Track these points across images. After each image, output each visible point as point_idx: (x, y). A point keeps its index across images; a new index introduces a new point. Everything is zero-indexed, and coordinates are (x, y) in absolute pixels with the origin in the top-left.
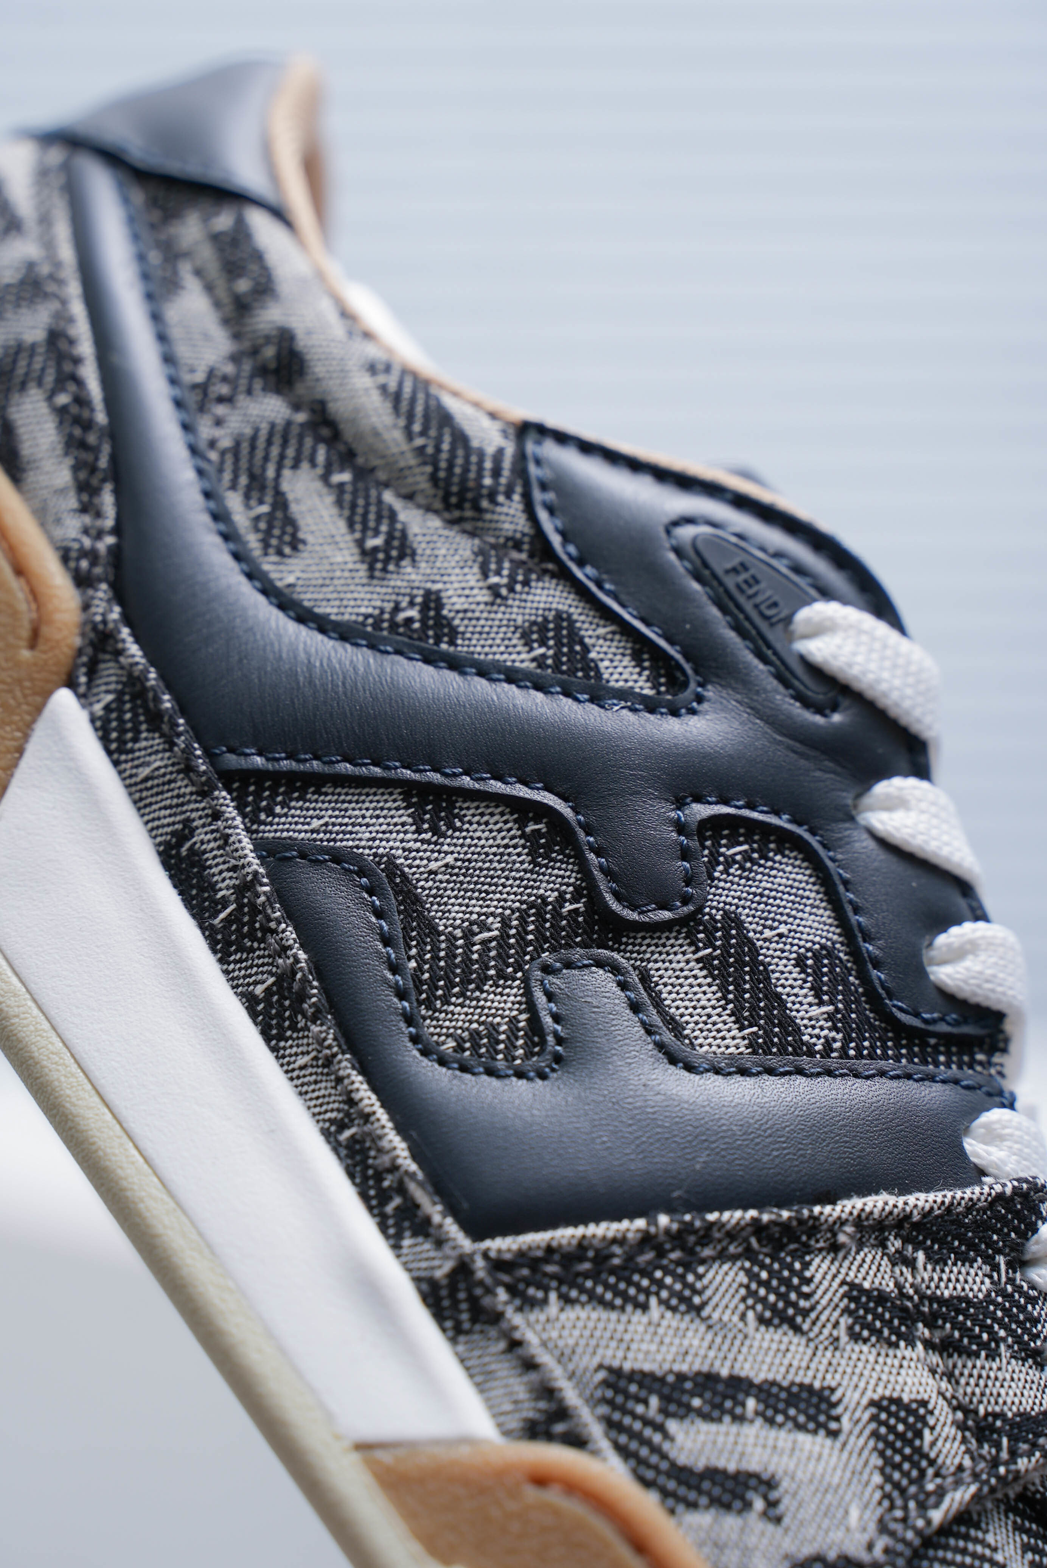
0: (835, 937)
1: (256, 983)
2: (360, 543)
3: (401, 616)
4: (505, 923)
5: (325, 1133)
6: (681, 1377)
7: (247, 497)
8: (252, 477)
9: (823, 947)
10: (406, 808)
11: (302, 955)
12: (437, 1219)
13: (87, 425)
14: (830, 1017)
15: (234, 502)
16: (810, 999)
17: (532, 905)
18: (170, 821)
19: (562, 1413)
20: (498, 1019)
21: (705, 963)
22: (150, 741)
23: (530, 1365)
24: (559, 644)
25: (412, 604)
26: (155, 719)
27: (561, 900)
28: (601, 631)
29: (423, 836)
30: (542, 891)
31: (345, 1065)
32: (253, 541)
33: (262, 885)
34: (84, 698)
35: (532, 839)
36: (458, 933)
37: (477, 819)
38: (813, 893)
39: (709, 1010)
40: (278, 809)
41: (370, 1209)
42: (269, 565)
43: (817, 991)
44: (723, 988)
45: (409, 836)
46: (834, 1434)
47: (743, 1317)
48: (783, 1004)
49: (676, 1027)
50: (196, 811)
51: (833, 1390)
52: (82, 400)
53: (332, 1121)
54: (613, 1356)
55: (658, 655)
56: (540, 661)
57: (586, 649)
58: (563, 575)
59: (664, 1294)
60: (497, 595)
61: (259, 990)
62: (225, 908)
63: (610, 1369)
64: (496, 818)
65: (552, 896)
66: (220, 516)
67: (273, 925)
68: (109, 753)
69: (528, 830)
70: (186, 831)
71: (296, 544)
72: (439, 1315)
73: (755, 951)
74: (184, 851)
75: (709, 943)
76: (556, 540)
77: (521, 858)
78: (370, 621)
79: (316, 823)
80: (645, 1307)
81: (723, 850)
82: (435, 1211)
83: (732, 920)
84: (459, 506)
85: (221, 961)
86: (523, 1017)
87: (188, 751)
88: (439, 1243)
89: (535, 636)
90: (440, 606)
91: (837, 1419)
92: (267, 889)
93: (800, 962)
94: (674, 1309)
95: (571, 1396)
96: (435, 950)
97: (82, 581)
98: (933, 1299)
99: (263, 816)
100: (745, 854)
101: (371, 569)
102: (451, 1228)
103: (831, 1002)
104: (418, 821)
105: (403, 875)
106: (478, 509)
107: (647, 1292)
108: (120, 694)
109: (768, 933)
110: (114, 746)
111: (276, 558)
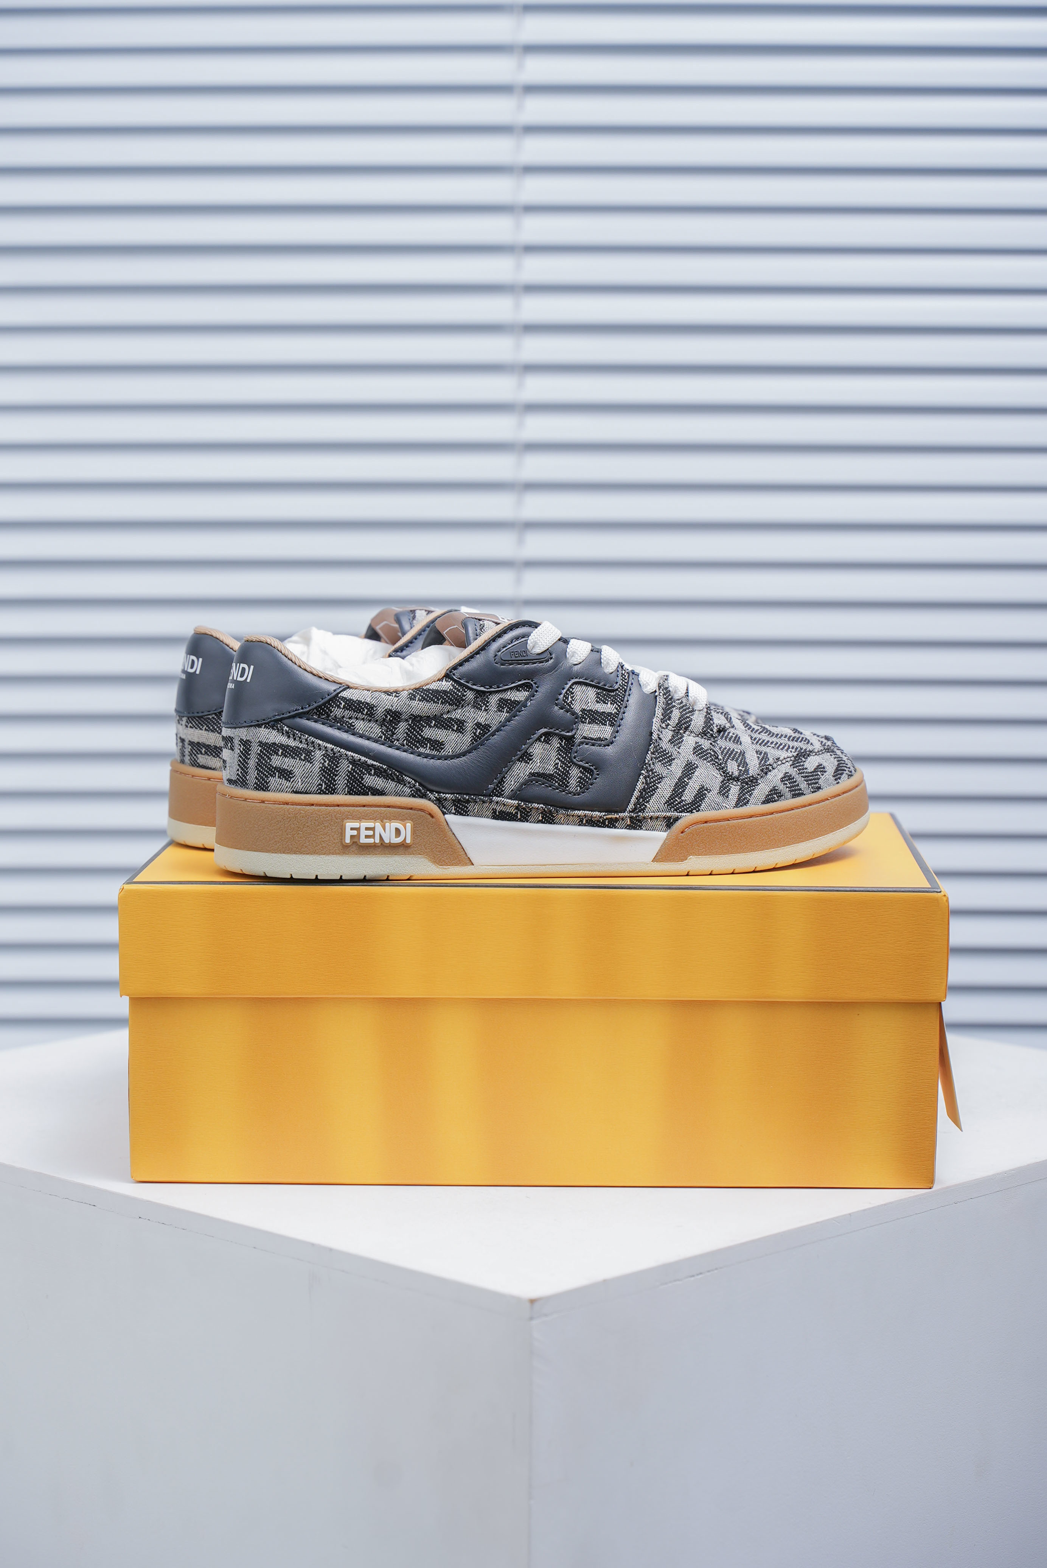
0: (595, 690)
1: (538, 818)
2: (453, 730)
3: (477, 734)
4: (559, 759)
5: (580, 825)
6: (674, 790)
7: (422, 747)
8: (418, 742)
9: (596, 694)
10: (522, 762)
11: (541, 805)
12: (618, 816)
13: (385, 771)
14: (611, 704)
15: (422, 750)
16: (606, 705)
17: (558, 751)
18: (489, 813)
19: (669, 818)
20: (579, 775)
21: (589, 723)
22: (470, 806)
23: (657, 818)
24: (506, 705)
25: (476, 729)
26: (468, 801)
27: (560, 744)
28: (509, 694)
29: (530, 763)
30: (556, 747)
31: (570, 812)
32: (434, 753)
33: (521, 804)
34: (450, 813)
35: (547, 742)
36: (555, 770)
37: (533, 749)
38: (584, 688)
39: (599, 729)
40: (503, 789)
41: (603, 827)
42: (443, 753)
43: (604, 703)
44: (596, 723)
45: (528, 766)
46: (697, 767)
47: (668, 769)
48: (604, 712)
49: (599, 739)
50: (493, 806)
51: (688, 761)
52: (376, 769)
53: (579, 822)
54: (663, 801)
55: (520, 686)
56: (507, 712)
57: (510, 700)
58: (491, 693)
59: (657, 782)
60: (487, 710)
61: (540, 818)
62: (518, 814)
63: (666, 803)
64: (536, 745)
65: (559, 745)
66: (427, 756)
67: (531, 807)
68: (465, 815)
69: (542, 741)
70: (494, 811)
71: (442, 744)
72: (635, 828)
73: (591, 710)
74: (497, 814)
75: (586, 719)
76: (482, 689)
77: (547, 746)
78: (473, 741)
79: (513, 783)
80: (657, 787)
81: (568, 702)
82: (616, 816)
83: (583, 710)
84: (460, 704)
85: (527, 822)
86: (581, 769)
87: (480, 799)
88: (623, 819)
89: (501, 709)
90: (481, 724)
91: (695, 764)
92: (523, 803)
93: (598, 702)
94: (660, 782)
95: (669, 814)
96: (557, 778)
97: (423, 796)
98: (677, 725)
99: (502, 793)
100: (572, 697)
101: (461, 732)
102: (621, 815)
103: (608, 701)
104: (526, 762)
105: (536, 773)
106: (463, 700)
107: (654, 785)
108: (454, 805)
109: (589, 705)
110: (464, 813)
111: (443, 751)
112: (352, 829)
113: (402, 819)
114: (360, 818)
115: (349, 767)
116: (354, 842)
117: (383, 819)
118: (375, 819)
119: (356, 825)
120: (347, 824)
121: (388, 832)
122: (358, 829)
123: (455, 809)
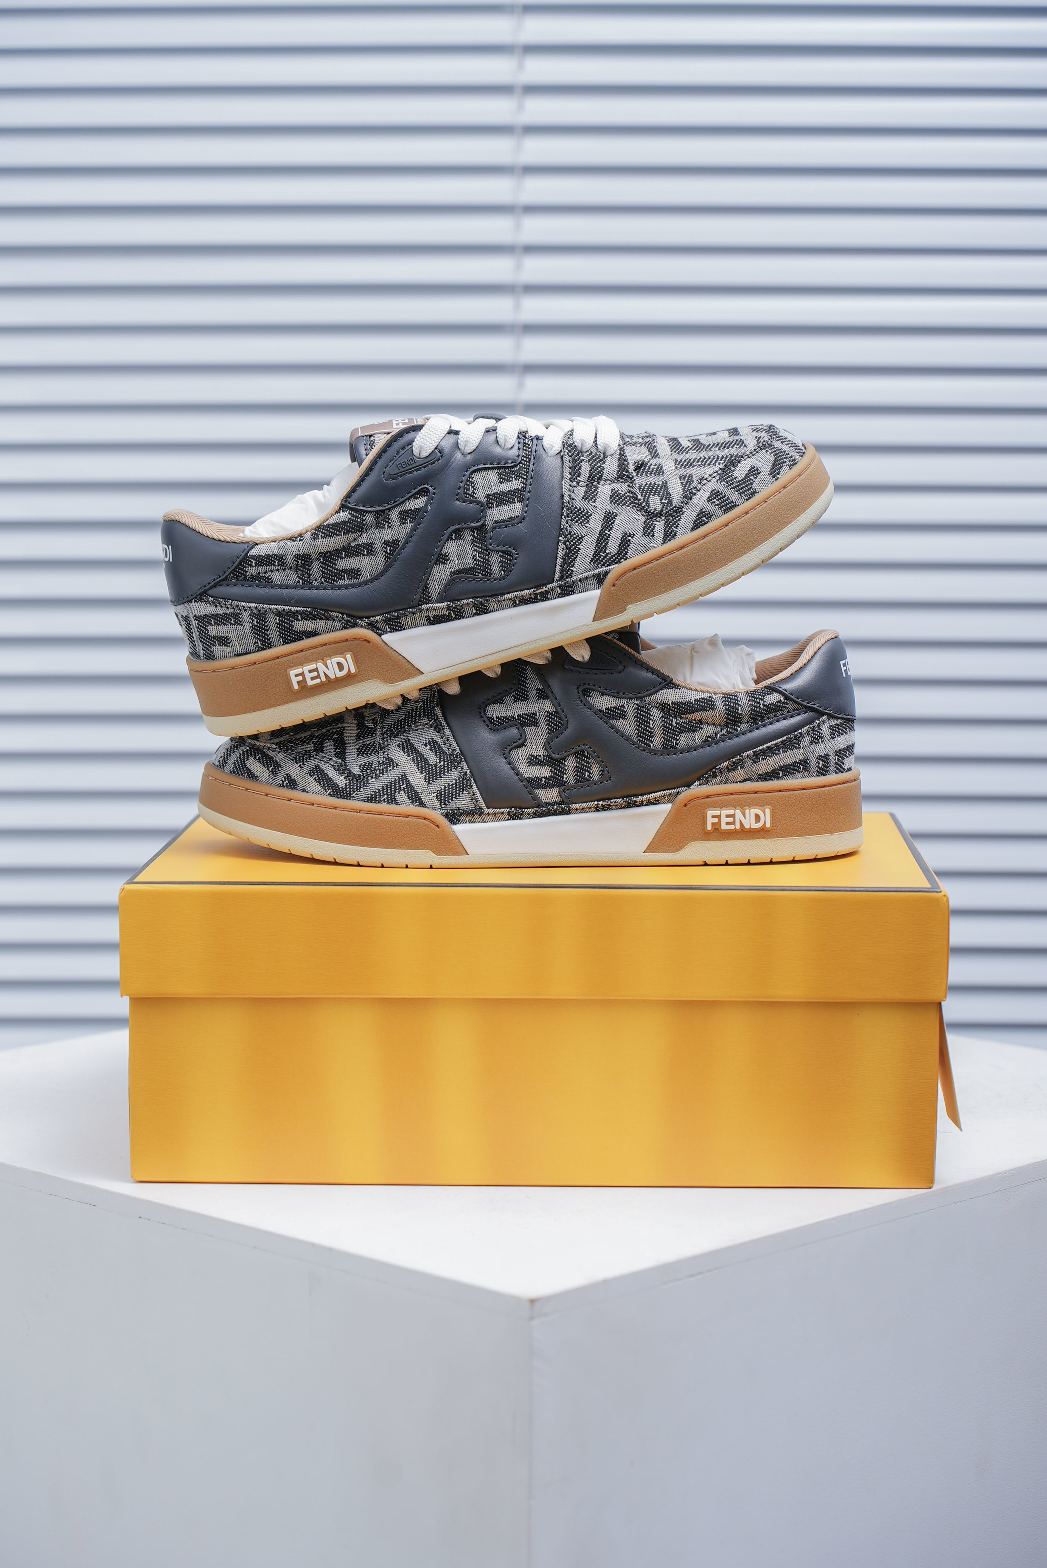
0: (496, 471)
1: (472, 612)
2: (364, 555)
3: (388, 551)
4: (475, 550)
5: (514, 607)
6: (596, 546)
7: (341, 579)
8: (335, 576)
9: (498, 475)
10: (440, 565)
11: (470, 600)
12: (547, 589)
13: (311, 613)
14: (516, 480)
15: (341, 582)
16: (511, 483)
17: (472, 543)
18: (424, 621)
19: (599, 575)
20: (499, 559)
21: (497, 506)
22: (403, 620)
23: (586, 578)
24: (408, 516)
25: (386, 548)
26: (398, 617)
27: (473, 536)
28: (407, 504)
29: (448, 563)
30: (470, 540)
31: (500, 598)
32: (354, 581)
33: (450, 604)
34: (386, 632)
35: (457, 538)
36: (475, 562)
37: (447, 549)
38: (484, 473)
39: (509, 509)
40: (430, 595)
41: (537, 602)
42: (362, 579)
43: (508, 481)
44: (504, 504)
45: (447, 566)
46: (617, 515)
47: (586, 527)
48: (511, 491)
49: (511, 518)
50: (424, 614)
51: (607, 511)
52: (302, 613)
53: (513, 604)
54: (588, 560)
55: (418, 493)
56: (411, 522)
57: (411, 510)
58: (389, 509)
59: (577, 543)
60: (390, 527)
61: (474, 611)
62: (451, 614)
63: (591, 561)
64: (449, 545)
65: (472, 537)
66: (347, 587)
67: (461, 605)
68: (401, 630)
69: (454, 538)
70: (428, 618)
71: (358, 570)
72: (568, 595)
73: (496, 493)
74: (432, 619)
75: (493, 504)
76: (381, 508)
77: (460, 542)
78: (387, 559)
79: (437, 587)
80: (579, 549)
81: (470, 493)
82: (545, 589)
83: (488, 496)
84: (363, 529)
85: (463, 618)
86: (500, 553)
87: (409, 612)
88: (553, 590)
89: (404, 521)
90: (389, 541)
91: (613, 513)
92: (451, 603)
93: (501, 483)
94: (581, 542)
95: (597, 571)
96: (478, 569)
97: (355, 625)
98: (588, 479)
99: (430, 599)
100: (472, 487)
101: (372, 555)
102: (550, 586)
103: (512, 478)
104: (444, 563)
105: (457, 571)
106: (364, 525)
107: (576, 547)
108: (387, 624)
109: (493, 488)
110: (400, 629)
111: (361, 577)
112: (296, 676)
113: (341, 653)
114: (301, 664)
115: (276, 619)
116: (302, 687)
117: (323, 658)
118: (315, 660)
119: (299, 671)
120: (291, 672)
121: (331, 668)
122: (302, 674)
123: (389, 628)
